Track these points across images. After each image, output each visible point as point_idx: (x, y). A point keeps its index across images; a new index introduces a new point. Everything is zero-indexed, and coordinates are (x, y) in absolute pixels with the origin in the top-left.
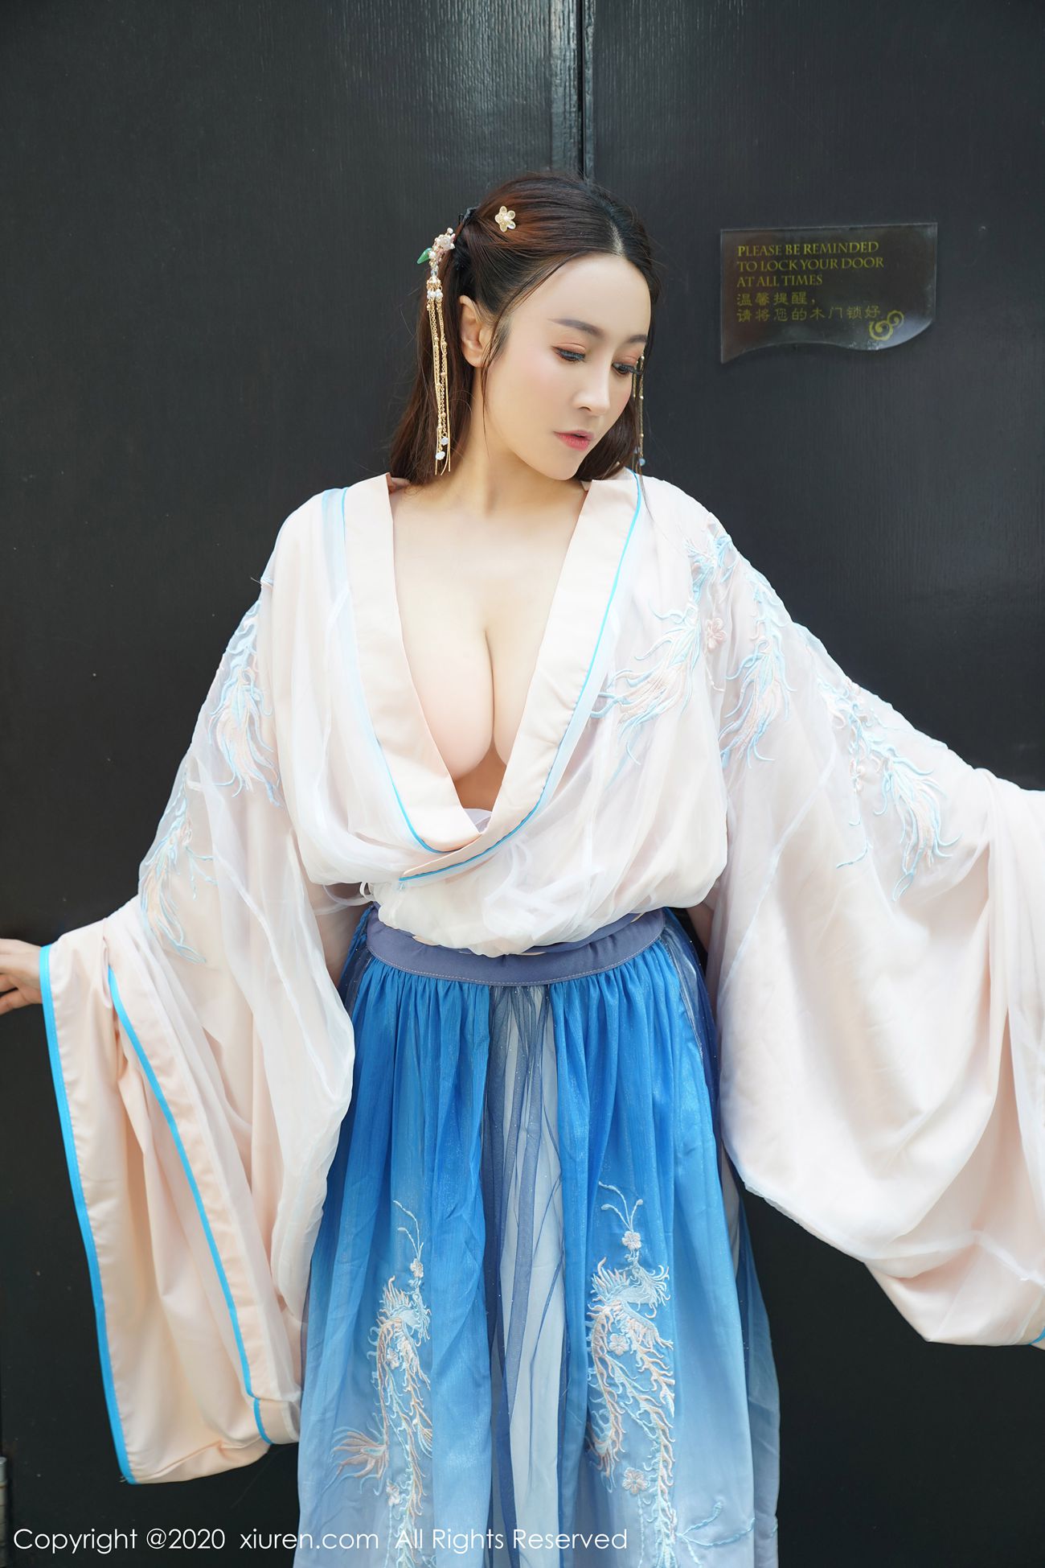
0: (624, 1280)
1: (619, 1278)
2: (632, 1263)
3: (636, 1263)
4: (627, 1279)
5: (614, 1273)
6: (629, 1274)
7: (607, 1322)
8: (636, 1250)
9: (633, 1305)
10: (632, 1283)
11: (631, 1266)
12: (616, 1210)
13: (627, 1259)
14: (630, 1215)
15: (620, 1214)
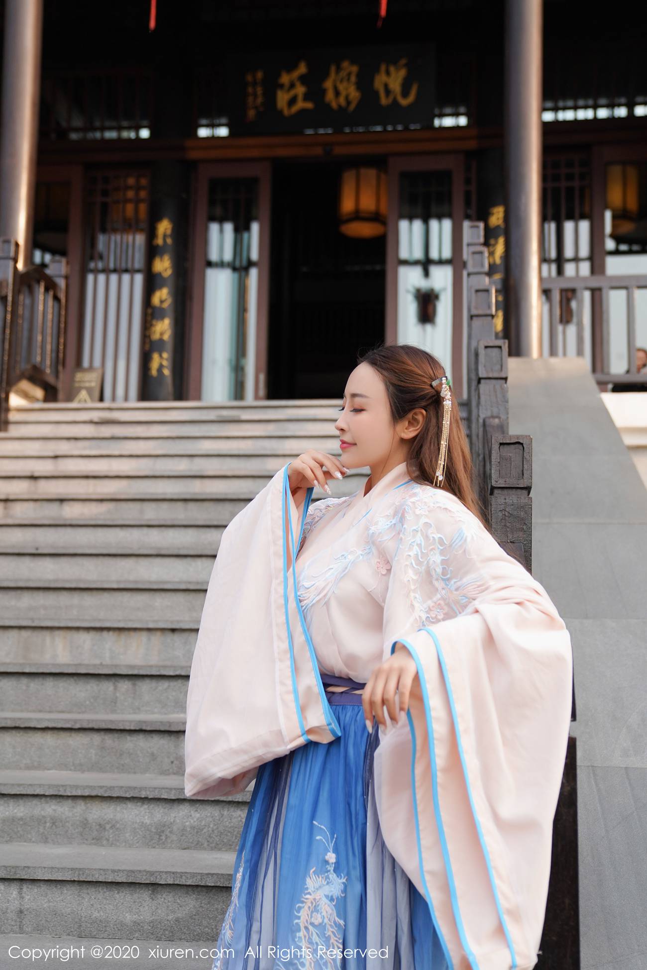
0: (323, 881)
1: (320, 881)
2: (329, 871)
3: (332, 871)
4: (325, 880)
5: (319, 877)
6: (327, 877)
7: (312, 906)
8: (332, 863)
9: (327, 896)
10: (328, 883)
11: (329, 873)
12: (324, 840)
13: (327, 868)
14: (331, 842)
15: (326, 843)
